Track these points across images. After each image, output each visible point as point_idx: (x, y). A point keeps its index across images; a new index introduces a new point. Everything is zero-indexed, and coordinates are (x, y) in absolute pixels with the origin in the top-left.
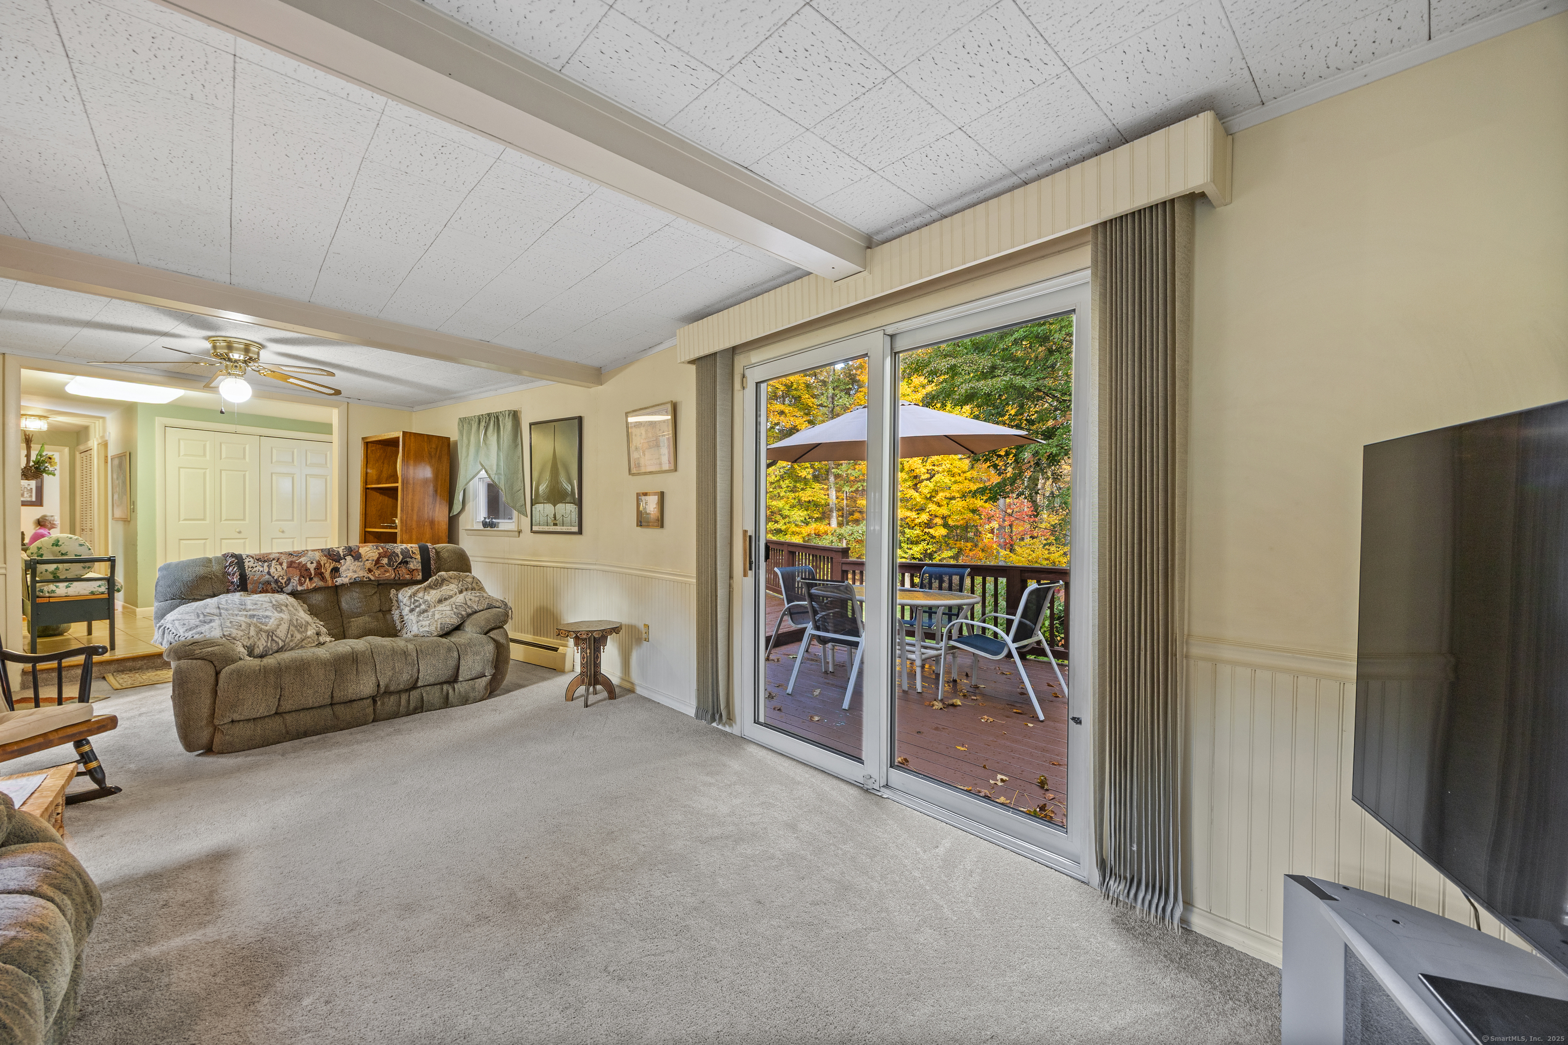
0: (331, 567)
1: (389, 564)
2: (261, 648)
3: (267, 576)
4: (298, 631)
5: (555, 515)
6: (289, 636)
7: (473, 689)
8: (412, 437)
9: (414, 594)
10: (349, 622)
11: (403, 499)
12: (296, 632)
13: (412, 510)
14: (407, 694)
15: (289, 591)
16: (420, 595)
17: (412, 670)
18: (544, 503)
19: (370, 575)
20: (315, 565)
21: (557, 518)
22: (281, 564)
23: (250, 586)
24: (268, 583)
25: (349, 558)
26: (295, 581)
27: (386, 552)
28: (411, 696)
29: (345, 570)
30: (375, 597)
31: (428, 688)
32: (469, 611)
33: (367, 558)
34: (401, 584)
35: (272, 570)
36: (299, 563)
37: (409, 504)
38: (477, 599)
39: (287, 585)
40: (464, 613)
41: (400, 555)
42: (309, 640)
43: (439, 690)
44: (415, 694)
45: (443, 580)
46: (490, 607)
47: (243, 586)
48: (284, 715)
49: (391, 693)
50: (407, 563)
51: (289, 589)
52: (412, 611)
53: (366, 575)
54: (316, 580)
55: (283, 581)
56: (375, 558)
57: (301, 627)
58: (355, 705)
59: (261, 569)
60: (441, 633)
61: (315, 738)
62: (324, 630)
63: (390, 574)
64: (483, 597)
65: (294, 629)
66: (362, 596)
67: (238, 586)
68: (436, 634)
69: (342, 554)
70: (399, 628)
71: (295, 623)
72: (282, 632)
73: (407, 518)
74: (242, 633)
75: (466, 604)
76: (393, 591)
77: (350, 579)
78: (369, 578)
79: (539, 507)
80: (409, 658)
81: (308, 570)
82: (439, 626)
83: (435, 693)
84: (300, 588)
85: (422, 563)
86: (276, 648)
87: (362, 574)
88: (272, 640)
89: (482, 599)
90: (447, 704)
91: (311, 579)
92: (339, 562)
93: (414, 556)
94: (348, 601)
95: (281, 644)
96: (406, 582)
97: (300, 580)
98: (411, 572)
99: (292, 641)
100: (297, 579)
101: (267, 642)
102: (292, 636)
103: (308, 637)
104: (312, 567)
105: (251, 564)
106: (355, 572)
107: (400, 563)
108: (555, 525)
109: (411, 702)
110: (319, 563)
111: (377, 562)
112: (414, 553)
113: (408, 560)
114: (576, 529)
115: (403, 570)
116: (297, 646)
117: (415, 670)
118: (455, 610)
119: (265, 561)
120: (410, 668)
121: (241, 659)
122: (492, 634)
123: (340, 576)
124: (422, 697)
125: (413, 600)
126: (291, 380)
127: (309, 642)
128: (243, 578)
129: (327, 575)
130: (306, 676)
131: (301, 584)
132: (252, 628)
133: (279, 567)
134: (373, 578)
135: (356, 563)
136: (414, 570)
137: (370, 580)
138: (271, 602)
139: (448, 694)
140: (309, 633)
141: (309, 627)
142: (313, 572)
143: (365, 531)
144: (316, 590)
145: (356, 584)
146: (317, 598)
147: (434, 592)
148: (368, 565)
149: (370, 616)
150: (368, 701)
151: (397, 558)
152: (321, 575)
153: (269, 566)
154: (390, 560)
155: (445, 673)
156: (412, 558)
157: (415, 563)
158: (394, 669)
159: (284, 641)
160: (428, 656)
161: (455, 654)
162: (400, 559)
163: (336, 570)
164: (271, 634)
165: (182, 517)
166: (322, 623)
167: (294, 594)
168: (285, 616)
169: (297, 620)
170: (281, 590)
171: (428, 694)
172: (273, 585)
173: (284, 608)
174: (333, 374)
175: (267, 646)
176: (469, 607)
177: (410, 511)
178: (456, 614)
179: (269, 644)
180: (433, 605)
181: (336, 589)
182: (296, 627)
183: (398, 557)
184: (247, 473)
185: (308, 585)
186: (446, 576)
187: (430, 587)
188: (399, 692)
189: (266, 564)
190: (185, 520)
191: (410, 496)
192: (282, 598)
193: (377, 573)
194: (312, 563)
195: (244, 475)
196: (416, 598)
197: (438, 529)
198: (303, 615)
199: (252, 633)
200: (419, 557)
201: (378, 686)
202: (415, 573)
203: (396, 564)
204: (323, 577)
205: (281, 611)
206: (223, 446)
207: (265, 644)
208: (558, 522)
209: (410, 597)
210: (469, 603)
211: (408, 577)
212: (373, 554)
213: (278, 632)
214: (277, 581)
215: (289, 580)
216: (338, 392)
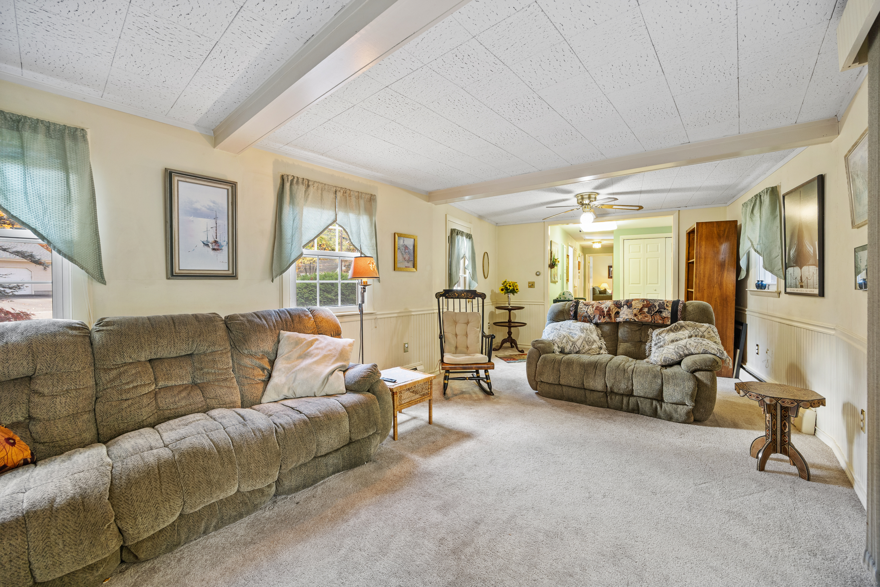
0: (616, 311)
1: (648, 312)
2: (568, 350)
3: (586, 313)
4: (587, 344)
5: (801, 277)
6: (582, 346)
7: (676, 411)
8: (704, 225)
9: (660, 334)
10: (620, 345)
11: (696, 269)
12: (586, 345)
13: (704, 276)
14: (628, 398)
15: (594, 323)
16: (663, 335)
17: (628, 383)
18: (793, 266)
19: (635, 318)
20: (607, 309)
21: (803, 281)
22: (593, 308)
23: (578, 318)
24: (586, 317)
25: (625, 306)
26: (597, 317)
27: (648, 304)
28: (630, 400)
29: (622, 314)
30: (637, 332)
31: (642, 399)
32: (686, 352)
33: (635, 307)
34: (656, 326)
35: (589, 310)
36: (601, 308)
37: (702, 272)
38: (696, 344)
39: (594, 319)
40: (681, 353)
41: (657, 307)
42: (593, 350)
43: (649, 403)
44: (632, 400)
45: (682, 327)
46: (705, 352)
47: (575, 317)
48: (563, 386)
49: (616, 394)
50: (661, 312)
51: (594, 321)
52: (656, 344)
53: (633, 317)
54: (606, 318)
55: (592, 317)
56: (640, 308)
57: (590, 342)
58: (595, 393)
59: (584, 309)
60: (664, 364)
61: (575, 404)
62: (604, 346)
63: (649, 319)
64: (701, 343)
65: (585, 343)
66: (629, 330)
67: (573, 317)
68: (660, 364)
69: (622, 304)
70: (647, 355)
71: (587, 339)
72: (579, 344)
73: (699, 282)
74: (559, 340)
75: (686, 346)
76: (650, 330)
77: (624, 319)
78: (634, 319)
79: (790, 270)
80: (626, 374)
81: (603, 312)
82: (663, 358)
83: (646, 404)
84: (599, 321)
85: (671, 313)
86: (575, 351)
87: (630, 317)
88: (574, 346)
89: (699, 345)
90: (656, 416)
91: (604, 317)
92: (620, 308)
93: (667, 308)
94: (622, 332)
95: (578, 350)
96: (658, 325)
97: (599, 317)
98: (663, 318)
99: (583, 349)
100: (598, 316)
101: (571, 347)
102: (583, 346)
103: (593, 349)
104: (606, 310)
105: (581, 307)
106: (627, 315)
107: (656, 312)
108: (802, 287)
109: (630, 404)
110: (609, 308)
111: (641, 310)
112: (667, 306)
113: (662, 310)
114: (816, 291)
115: (657, 317)
116: (586, 352)
117: (630, 384)
118: (676, 350)
119: (587, 305)
120: (626, 381)
121: (554, 352)
122: (697, 374)
123: (619, 317)
124: (638, 404)
125: (658, 338)
126: (614, 207)
127: (593, 352)
128: (576, 313)
129: (613, 315)
130: (571, 369)
131: (599, 319)
132: (565, 339)
133: (591, 309)
134: (637, 320)
135: (629, 310)
136: (665, 317)
137: (635, 321)
138: (580, 327)
139: (656, 408)
140: (594, 347)
141: (595, 343)
142: (605, 313)
143: (688, 291)
144: (606, 323)
145: (627, 322)
146: (607, 328)
147: (673, 334)
148: (635, 311)
149: (631, 343)
150: (602, 394)
151: (654, 308)
152: (609, 315)
153: (588, 308)
154: (649, 309)
155: (652, 392)
156: (665, 309)
157: (667, 313)
158: (615, 378)
159: (579, 348)
160: (639, 377)
161: (659, 381)
162: (657, 309)
163: (618, 313)
164: (574, 343)
165: (630, 283)
166: (605, 342)
167: (597, 325)
168: (583, 335)
169: (589, 338)
170: (590, 321)
171: (641, 403)
172: (588, 318)
173: (585, 331)
174: (616, 199)
175: (571, 349)
176: (687, 349)
177: (702, 277)
178: (677, 353)
179: (572, 348)
180: (667, 343)
181: (618, 324)
182: (587, 342)
183: (656, 307)
184: (659, 259)
185: (602, 320)
186: (684, 324)
187: (671, 330)
188: (622, 395)
189: (587, 307)
190: (632, 284)
191: (702, 267)
192: (587, 325)
193: (640, 317)
194: (606, 308)
195: (658, 260)
196: (660, 337)
197: (726, 289)
198: (594, 336)
199: (564, 341)
200: (670, 309)
201: (607, 386)
202: (666, 320)
203: (653, 313)
204: (610, 317)
205: (583, 332)
206: (648, 246)
207: (570, 348)
208: (803, 284)
209: (657, 335)
210: (688, 346)
211: (660, 322)
212: (639, 305)
213: (577, 343)
214: (589, 316)
215: (594, 316)
216: (641, 208)
